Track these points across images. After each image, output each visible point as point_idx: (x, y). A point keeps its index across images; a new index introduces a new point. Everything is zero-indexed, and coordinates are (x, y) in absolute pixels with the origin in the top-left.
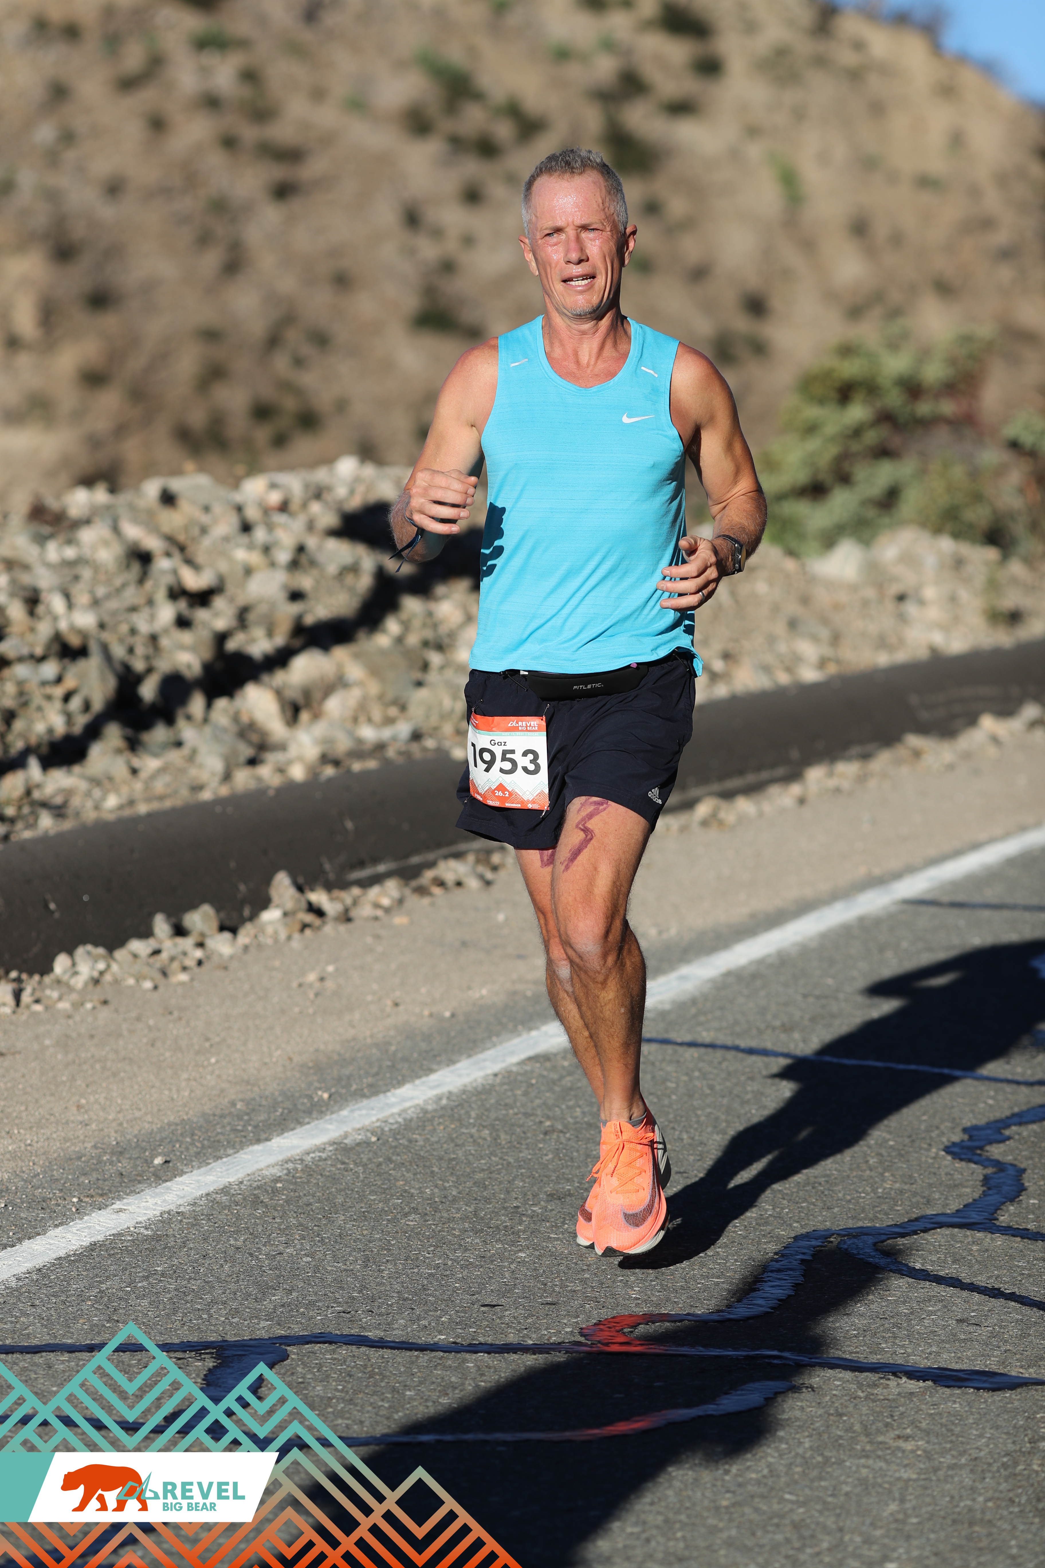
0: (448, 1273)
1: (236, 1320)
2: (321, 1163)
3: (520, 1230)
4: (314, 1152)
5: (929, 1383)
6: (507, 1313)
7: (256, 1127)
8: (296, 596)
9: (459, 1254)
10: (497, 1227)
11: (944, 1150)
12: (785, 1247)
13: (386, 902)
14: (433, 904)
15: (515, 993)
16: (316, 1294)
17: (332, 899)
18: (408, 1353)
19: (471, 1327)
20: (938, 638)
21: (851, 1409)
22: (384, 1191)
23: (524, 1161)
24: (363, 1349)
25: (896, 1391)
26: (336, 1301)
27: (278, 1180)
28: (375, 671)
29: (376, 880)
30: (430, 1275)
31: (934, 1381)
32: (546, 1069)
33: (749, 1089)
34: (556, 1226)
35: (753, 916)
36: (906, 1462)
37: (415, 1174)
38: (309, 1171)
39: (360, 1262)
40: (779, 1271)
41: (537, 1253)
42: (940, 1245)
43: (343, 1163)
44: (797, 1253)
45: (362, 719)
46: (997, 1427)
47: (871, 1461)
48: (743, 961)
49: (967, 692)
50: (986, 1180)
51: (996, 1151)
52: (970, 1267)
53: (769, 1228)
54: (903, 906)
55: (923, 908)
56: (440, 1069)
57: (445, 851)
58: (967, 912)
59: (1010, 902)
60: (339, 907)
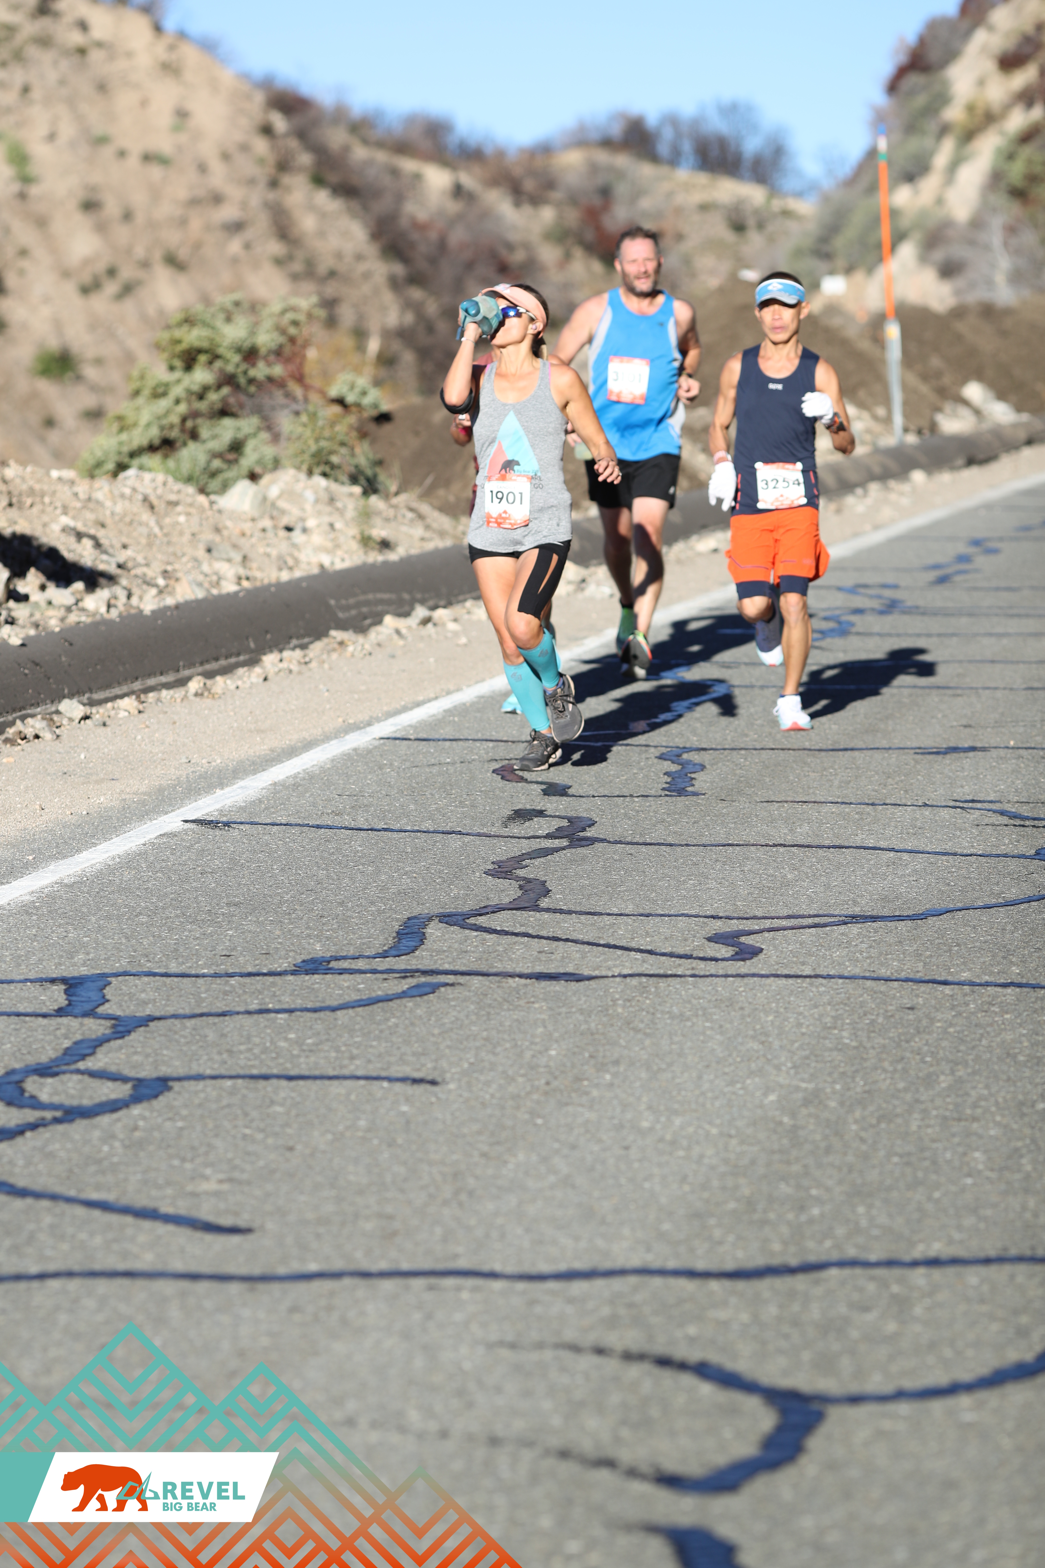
0: (186, 942)
1: (63, 967)
3: (219, 921)
5: (534, 980)
6: (240, 959)
9: (186, 933)
10: (203, 920)
11: (485, 873)
12: (405, 923)
15: (124, 800)
16: (106, 954)
18: (189, 979)
19: (221, 966)
21: (490, 991)
22: (112, 905)
23: (197, 888)
24: (158, 978)
25: (515, 983)
26: (122, 957)
27: (33, 902)
30: (175, 944)
31: (537, 979)
35: (272, 750)
36: (538, 1012)
39: (123, 939)
40: (407, 934)
42: (507, 919)
44: (415, 925)
46: (588, 996)
47: (517, 1012)
48: (281, 777)
49: (370, 596)
50: (521, 887)
51: (521, 873)
52: (533, 928)
53: (388, 915)
54: (382, 741)
55: (397, 742)
56: (100, 844)
57: (18, 714)
58: (432, 744)
59: (461, 737)
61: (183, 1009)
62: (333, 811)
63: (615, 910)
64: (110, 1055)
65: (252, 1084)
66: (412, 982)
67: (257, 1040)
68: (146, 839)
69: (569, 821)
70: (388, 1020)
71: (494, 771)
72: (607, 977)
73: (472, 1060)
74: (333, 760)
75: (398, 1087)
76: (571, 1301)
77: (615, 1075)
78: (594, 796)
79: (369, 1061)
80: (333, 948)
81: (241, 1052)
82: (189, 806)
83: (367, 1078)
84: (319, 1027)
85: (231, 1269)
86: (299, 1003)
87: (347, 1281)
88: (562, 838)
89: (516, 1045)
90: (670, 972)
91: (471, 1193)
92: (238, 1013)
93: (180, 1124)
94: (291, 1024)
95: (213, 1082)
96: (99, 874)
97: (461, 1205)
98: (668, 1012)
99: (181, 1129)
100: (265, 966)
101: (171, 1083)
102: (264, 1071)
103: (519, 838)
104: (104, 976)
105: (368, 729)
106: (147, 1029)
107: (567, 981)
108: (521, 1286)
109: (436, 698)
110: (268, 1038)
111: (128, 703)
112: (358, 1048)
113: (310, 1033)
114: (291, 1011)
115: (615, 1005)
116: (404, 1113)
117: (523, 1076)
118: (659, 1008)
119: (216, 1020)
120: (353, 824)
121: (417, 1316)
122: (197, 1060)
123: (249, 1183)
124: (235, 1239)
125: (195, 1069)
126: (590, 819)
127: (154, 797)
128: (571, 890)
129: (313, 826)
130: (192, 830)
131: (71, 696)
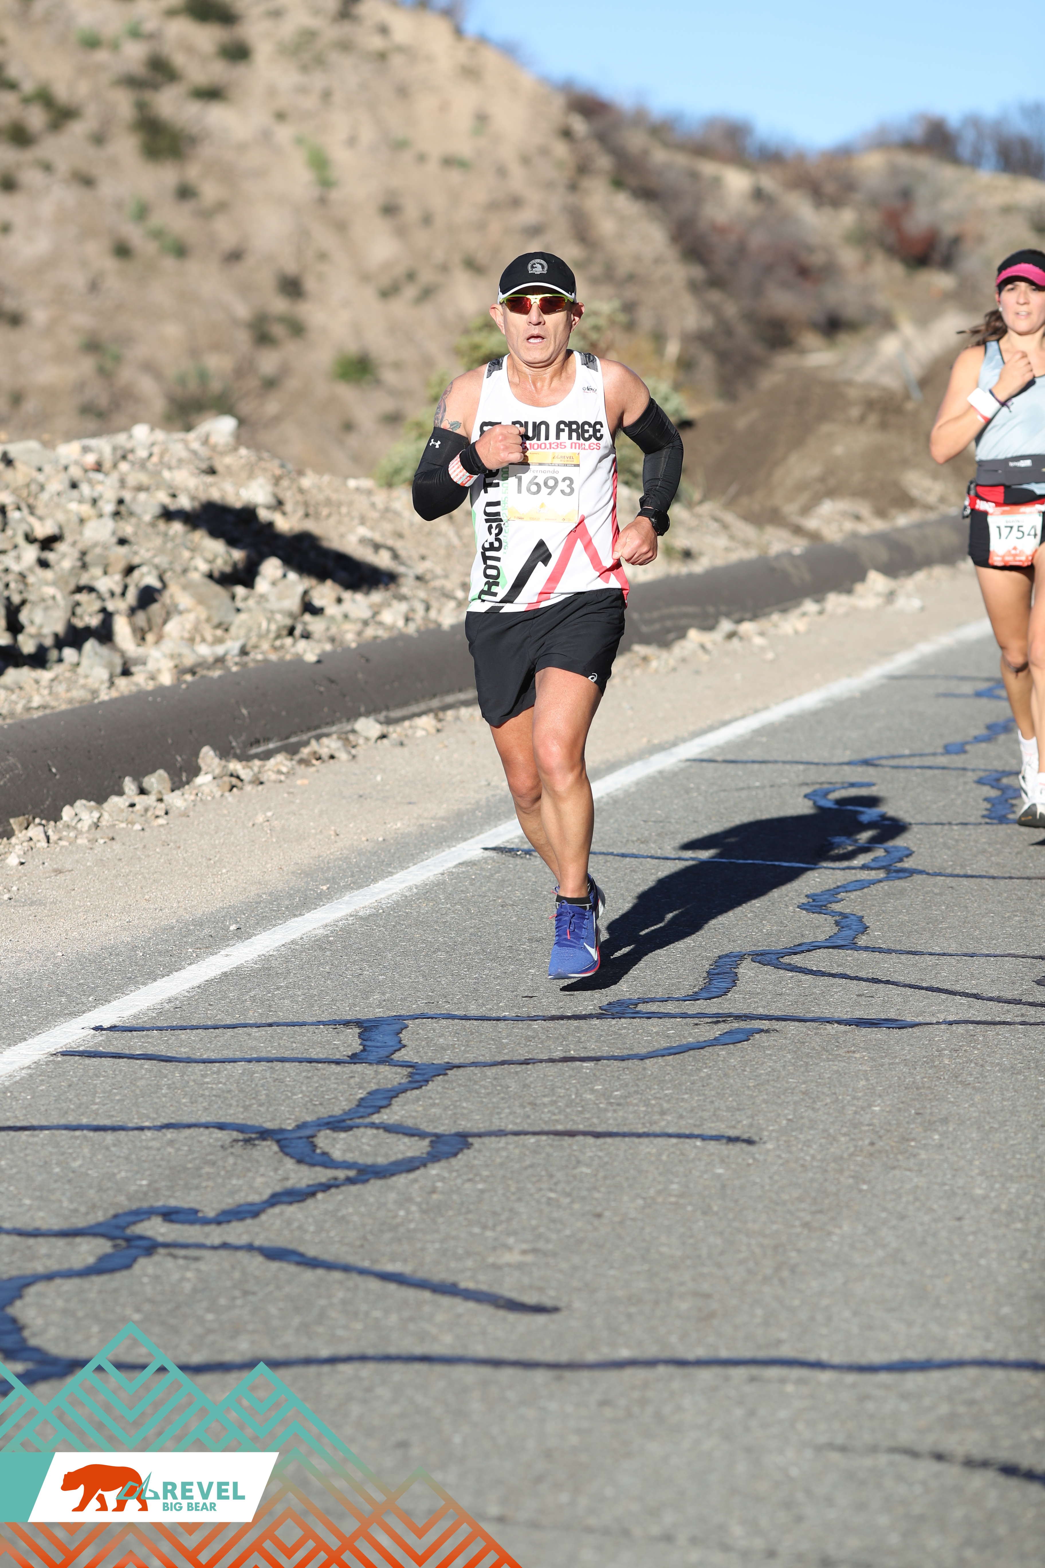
0: (487, 981)
1: (357, 1009)
5: (854, 1027)
6: (543, 1000)
7: (287, 908)
9: (486, 972)
10: (504, 957)
11: (799, 909)
12: (716, 962)
13: (284, 770)
14: (318, 771)
15: (422, 825)
16: (403, 994)
17: (244, 768)
19: (523, 1008)
21: (808, 1039)
22: (409, 940)
23: (498, 922)
24: (457, 1021)
25: (834, 1030)
27: (327, 936)
28: (200, 601)
29: (267, 756)
30: (475, 983)
31: (857, 1026)
32: (477, 870)
36: (859, 1062)
38: (345, 930)
39: (420, 978)
40: (718, 974)
42: (823, 958)
43: (367, 926)
44: (726, 964)
45: (198, 639)
46: (912, 1045)
47: (836, 1063)
50: (837, 923)
51: (836, 907)
52: (852, 968)
53: (698, 953)
54: (688, 763)
55: (704, 764)
56: (397, 872)
57: (313, 733)
58: (740, 766)
59: (771, 759)
60: (251, 773)
61: (483, 1055)
62: (638, 839)
63: (937, 949)
64: (406, 1107)
65: (556, 1141)
66: (724, 1027)
67: (562, 1092)
68: (444, 868)
70: (699, 1070)
71: (806, 796)
72: (931, 1024)
73: (790, 1117)
74: (637, 783)
75: (712, 1145)
76: (905, 1396)
77: (944, 1135)
79: (681, 1117)
80: (640, 990)
81: (544, 1104)
82: (489, 833)
83: (679, 1136)
84: (627, 1077)
85: (536, 1355)
86: (605, 1051)
87: (661, 1370)
88: (878, 869)
89: (837, 1100)
90: (998, 1019)
91: (793, 1270)
92: (541, 1061)
93: (480, 1186)
94: (598, 1074)
95: (516, 1138)
96: (396, 906)
97: (782, 1281)
98: (999, 1065)
99: (482, 1191)
100: (569, 1008)
101: (470, 1140)
102: (569, 1126)
103: (833, 869)
104: (400, 1018)
105: (675, 750)
106: (446, 1078)
107: (889, 1027)
108: (851, 1378)
109: (743, 717)
110: (573, 1089)
111: (426, 722)
112: (668, 1102)
113: (617, 1084)
114: (597, 1059)
115: (941, 1055)
116: (719, 1176)
117: (845, 1135)
118: (988, 1059)
119: (518, 1068)
120: (659, 853)
121: (739, 1412)
122: (498, 1113)
123: (555, 1254)
124: (541, 1319)
125: (497, 1124)
126: (907, 849)
127: (452, 823)
128: (890, 926)
129: (617, 855)
130: (492, 858)
131: (367, 714)
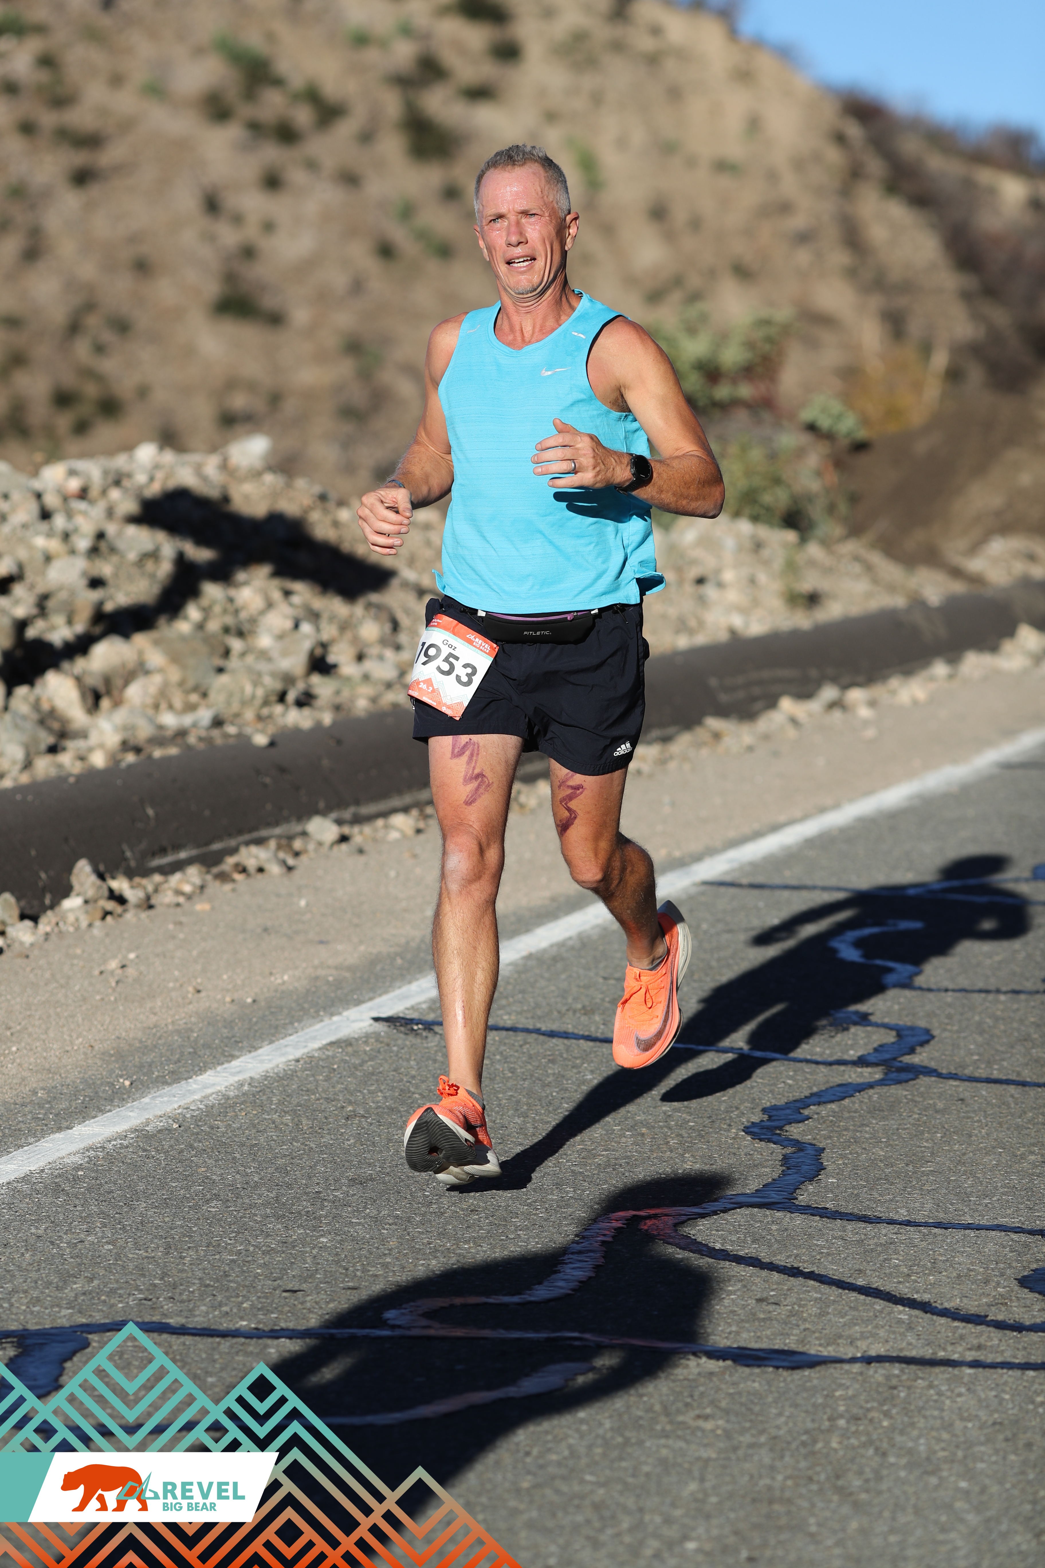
0: (250, 1259)
1: (37, 1308)
2: (122, 1151)
3: (321, 1216)
4: (115, 1140)
5: (729, 1363)
6: (309, 1298)
7: (57, 1115)
8: (96, 583)
9: (260, 1240)
10: (299, 1213)
11: (743, 1131)
12: (586, 1230)
13: (187, 888)
14: (234, 890)
15: (317, 978)
16: (117, 1281)
17: (132, 887)
18: (210, 1340)
19: (272, 1313)
20: (737, 621)
22: (186, 1178)
23: (326, 1146)
25: (696, 1371)
26: (137, 1288)
27: (79, 1167)
28: (175, 658)
29: (178, 867)
30: (232, 1261)
31: (734, 1361)
32: (347, 1054)
33: (550, 1071)
34: (358, 1211)
35: (553, 899)
36: (705, 1441)
37: (216, 1161)
38: (110, 1158)
39: (161, 1249)
41: (339, 1238)
42: (739, 1225)
43: (145, 1150)
44: (598, 1235)
45: (163, 706)
46: (796, 1406)
48: (544, 945)
49: (766, 674)
50: (785, 1160)
51: (795, 1131)
52: (770, 1247)
53: (570, 1210)
54: (703, 888)
55: (723, 889)
56: (241, 1055)
57: (247, 837)
58: (766, 893)
59: (809, 882)
60: (141, 894)
62: (584, 1007)
63: (903, 1214)
68: (306, 1050)
69: (899, 1035)
72: (841, 1361)
78: (947, 990)
82: (397, 992)
88: (876, 1065)
90: (941, 1354)
98: (910, 1452)
103: (817, 1063)
104: (87, 1328)
107: (777, 1368)
109: (805, 818)
115: (829, 1431)
118: (898, 1439)
126: (927, 1031)
127: (358, 974)
128: (855, 1167)
129: (544, 1034)
130: (377, 1036)
131: (324, 813)
